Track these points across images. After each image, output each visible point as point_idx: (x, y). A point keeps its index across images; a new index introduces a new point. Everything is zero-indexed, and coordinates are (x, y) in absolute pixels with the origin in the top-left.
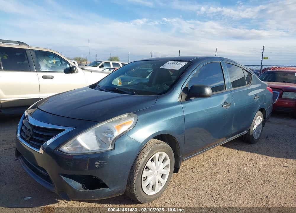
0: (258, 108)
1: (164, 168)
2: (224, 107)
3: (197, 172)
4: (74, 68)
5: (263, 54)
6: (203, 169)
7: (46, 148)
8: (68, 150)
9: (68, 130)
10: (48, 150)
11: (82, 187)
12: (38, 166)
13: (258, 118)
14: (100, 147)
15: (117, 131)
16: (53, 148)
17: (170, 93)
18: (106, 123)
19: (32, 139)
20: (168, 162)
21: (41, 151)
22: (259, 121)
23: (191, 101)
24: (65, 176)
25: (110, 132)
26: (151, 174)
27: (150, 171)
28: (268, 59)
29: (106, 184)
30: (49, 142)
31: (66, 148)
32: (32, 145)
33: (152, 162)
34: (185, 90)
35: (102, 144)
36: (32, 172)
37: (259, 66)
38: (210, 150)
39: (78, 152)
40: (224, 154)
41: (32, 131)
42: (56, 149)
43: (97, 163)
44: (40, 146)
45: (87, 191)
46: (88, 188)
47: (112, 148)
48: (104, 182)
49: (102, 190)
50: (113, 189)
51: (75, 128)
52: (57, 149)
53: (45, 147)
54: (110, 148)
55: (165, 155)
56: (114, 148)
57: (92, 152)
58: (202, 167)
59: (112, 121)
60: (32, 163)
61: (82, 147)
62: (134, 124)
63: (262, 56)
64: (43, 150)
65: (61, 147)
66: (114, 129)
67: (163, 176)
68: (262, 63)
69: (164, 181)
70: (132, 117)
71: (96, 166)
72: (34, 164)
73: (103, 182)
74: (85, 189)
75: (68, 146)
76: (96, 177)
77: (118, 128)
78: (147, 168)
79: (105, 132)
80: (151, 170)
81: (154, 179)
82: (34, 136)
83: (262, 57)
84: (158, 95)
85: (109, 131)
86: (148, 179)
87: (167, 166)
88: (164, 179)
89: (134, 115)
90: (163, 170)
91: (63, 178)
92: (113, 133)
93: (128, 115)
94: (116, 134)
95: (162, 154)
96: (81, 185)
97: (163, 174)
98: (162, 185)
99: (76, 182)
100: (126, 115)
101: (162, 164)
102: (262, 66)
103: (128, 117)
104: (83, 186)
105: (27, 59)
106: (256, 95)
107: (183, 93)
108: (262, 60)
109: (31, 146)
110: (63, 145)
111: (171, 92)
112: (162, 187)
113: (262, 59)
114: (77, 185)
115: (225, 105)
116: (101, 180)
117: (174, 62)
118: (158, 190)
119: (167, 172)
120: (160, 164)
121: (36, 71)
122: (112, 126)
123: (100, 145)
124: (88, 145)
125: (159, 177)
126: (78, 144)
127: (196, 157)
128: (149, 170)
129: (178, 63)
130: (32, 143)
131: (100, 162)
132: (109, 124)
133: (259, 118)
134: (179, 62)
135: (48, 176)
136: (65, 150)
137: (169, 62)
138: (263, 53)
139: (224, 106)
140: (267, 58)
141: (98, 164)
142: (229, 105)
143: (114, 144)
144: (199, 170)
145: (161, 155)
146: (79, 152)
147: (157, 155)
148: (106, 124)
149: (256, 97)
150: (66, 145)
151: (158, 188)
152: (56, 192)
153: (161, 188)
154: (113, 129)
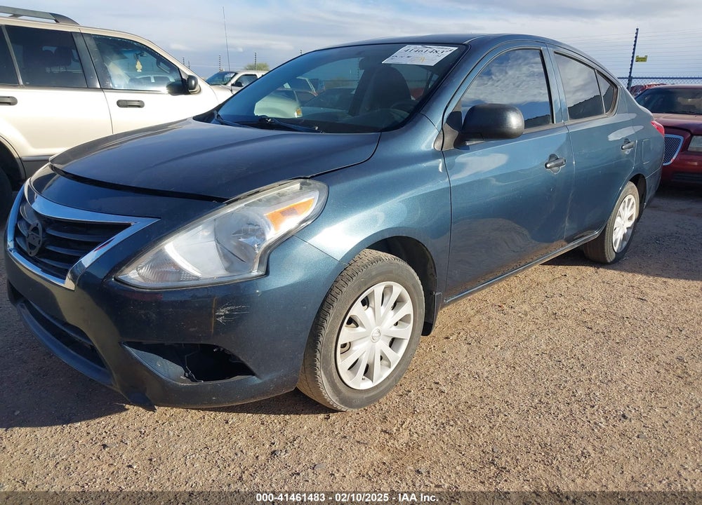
0: (630, 174)
1: (396, 324)
2: (549, 168)
3: (514, 312)
4: (193, 82)
5: (634, 49)
6: (526, 307)
7: (83, 276)
8: (140, 280)
9: (138, 224)
10: (85, 281)
11: (185, 376)
12: (66, 324)
13: (626, 199)
14: (227, 269)
15: (272, 228)
16: (100, 274)
17: (414, 125)
18: (243, 205)
19: (43, 252)
20: (407, 309)
21: (69, 284)
22: (628, 207)
23: (467, 148)
24: (138, 346)
25: (253, 230)
26: (362, 338)
27: (360, 329)
28: (645, 61)
29: (249, 364)
30: (88, 260)
31: (136, 274)
32: (46, 269)
33: (366, 306)
34: (453, 119)
35: (232, 263)
36: (53, 338)
37: (624, 80)
38: (533, 268)
39: (169, 284)
40: (565, 275)
41: (44, 230)
42: (108, 276)
43: (223, 311)
44: (67, 271)
45: (198, 384)
46: (199, 378)
47: (261, 273)
48: (242, 359)
49: (239, 381)
50: (267, 378)
51: (158, 220)
52: (112, 277)
53: (79, 272)
54: (255, 273)
55: (398, 289)
56: (267, 273)
57: (207, 282)
58: (521, 303)
59: (259, 200)
60: (52, 317)
61: (180, 271)
62: (318, 209)
63: (634, 53)
64: (74, 279)
65: (122, 271)
66: (264, 222)
67: (393, 342)
68: (630, 73)
69: (395, 357)
70: (313, 189)
71: (220, 319)
72: (56, 319)
73: (239, 360)
74: (193, 380)
75: (142, 269)
76: (222, 349)
77: (276, 219)
78: (351, 321)
79: (239, 232)
80: (363, 326)
81: (372, 349)
82: (49, 245)
83: (633, 57)
84: (381, 131)
85: (250, 227)
86: (354, 348)
87: (405, 319)
88: (396, 351)
89: (319, 184)
90: (394, 328)
91: (133, 352)
92: (263, 234)
93: (302, 184)
94: (272, 235)
95: (392, 287)
96: (180, 369)
97: (393, 339)
98: (390, 367)
99: (168, 362)
100: (296, 185)
101: (392, 312)
102: (630, 78)
103: (301, 188)
104: (186, 371)
105: (77, 58)
106: (626, 141)
107: (447, 127)
108: (632, 65)
109: (44, 271)
110: (127, 267)
111: (416, 123)
112: (390, 371)
113: (632, 61)
114: (170, 371)
115: (553, 164)
116: (234, 356)
117: (420, 46)
118: (381, 376)
119: (405, 332)
120: (385, 314)
121: (102, 89)
122: (258, 214)
123: (227, 265)
124: (194, 265)
125: (383, 345)
126: (168, 261)
127: (504, 283)
128: (357, 326)
129: (431, 50)
130: (45, 264)
131: (229, 308)
132: (252, 208)
133: (629, 200)
134: (435, 48)
135: (93, 348)
136: (133, 279)
137: (407, 47)
138: (635, 45)
139: (548, 165)
140: (644, 59)
141: (225, 315)
142: (562, 164)
143: (266, 261)
144: (517, 309)
145: (389, 289)
146: (170, 282)
147: (378, 289)
148: (243, 208)
149: (627, 145)
150: (134, 265)
151: (382, 374)
152: (117, 388)
153: (388, 372)
154: (262, 222)
